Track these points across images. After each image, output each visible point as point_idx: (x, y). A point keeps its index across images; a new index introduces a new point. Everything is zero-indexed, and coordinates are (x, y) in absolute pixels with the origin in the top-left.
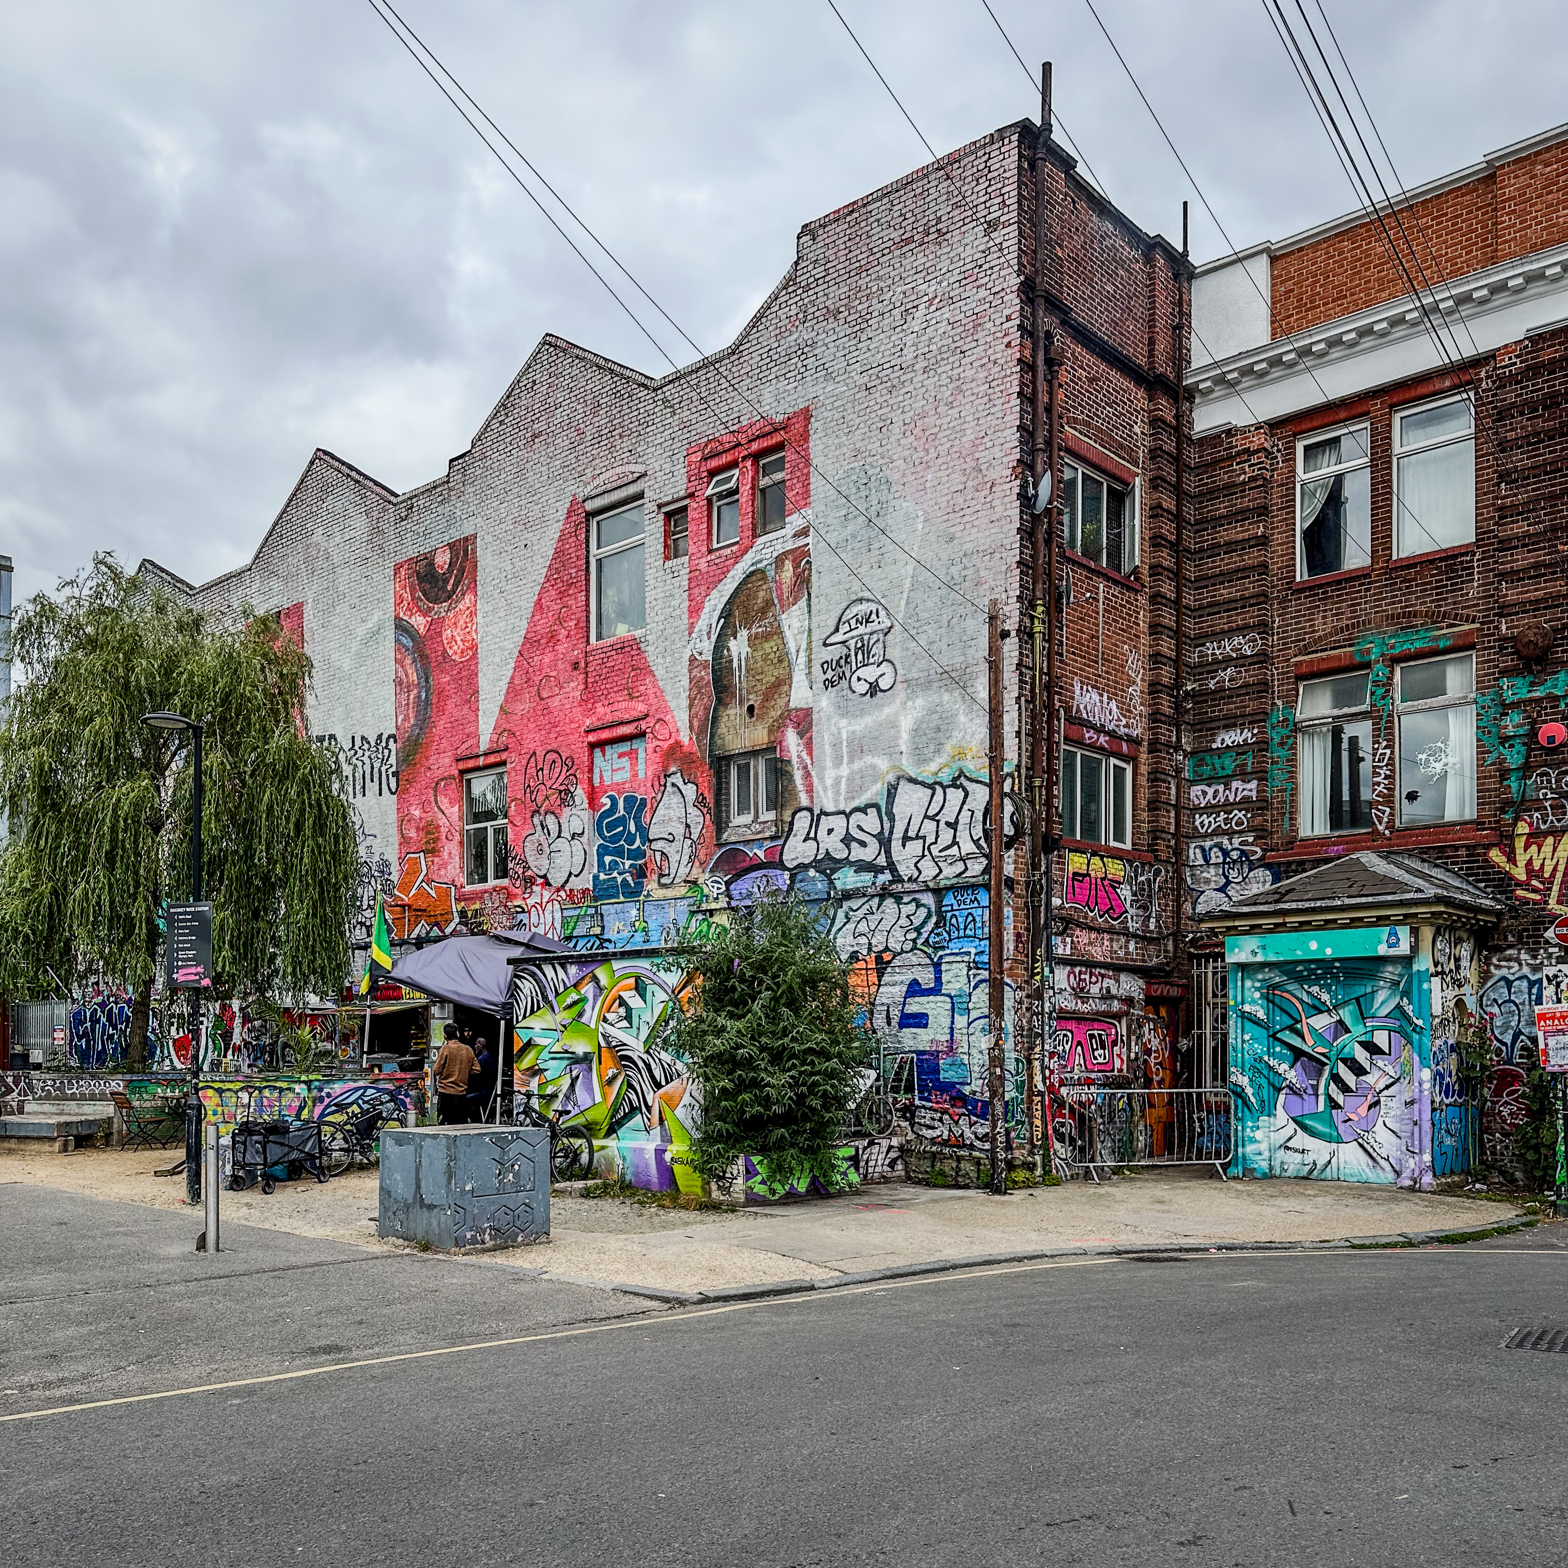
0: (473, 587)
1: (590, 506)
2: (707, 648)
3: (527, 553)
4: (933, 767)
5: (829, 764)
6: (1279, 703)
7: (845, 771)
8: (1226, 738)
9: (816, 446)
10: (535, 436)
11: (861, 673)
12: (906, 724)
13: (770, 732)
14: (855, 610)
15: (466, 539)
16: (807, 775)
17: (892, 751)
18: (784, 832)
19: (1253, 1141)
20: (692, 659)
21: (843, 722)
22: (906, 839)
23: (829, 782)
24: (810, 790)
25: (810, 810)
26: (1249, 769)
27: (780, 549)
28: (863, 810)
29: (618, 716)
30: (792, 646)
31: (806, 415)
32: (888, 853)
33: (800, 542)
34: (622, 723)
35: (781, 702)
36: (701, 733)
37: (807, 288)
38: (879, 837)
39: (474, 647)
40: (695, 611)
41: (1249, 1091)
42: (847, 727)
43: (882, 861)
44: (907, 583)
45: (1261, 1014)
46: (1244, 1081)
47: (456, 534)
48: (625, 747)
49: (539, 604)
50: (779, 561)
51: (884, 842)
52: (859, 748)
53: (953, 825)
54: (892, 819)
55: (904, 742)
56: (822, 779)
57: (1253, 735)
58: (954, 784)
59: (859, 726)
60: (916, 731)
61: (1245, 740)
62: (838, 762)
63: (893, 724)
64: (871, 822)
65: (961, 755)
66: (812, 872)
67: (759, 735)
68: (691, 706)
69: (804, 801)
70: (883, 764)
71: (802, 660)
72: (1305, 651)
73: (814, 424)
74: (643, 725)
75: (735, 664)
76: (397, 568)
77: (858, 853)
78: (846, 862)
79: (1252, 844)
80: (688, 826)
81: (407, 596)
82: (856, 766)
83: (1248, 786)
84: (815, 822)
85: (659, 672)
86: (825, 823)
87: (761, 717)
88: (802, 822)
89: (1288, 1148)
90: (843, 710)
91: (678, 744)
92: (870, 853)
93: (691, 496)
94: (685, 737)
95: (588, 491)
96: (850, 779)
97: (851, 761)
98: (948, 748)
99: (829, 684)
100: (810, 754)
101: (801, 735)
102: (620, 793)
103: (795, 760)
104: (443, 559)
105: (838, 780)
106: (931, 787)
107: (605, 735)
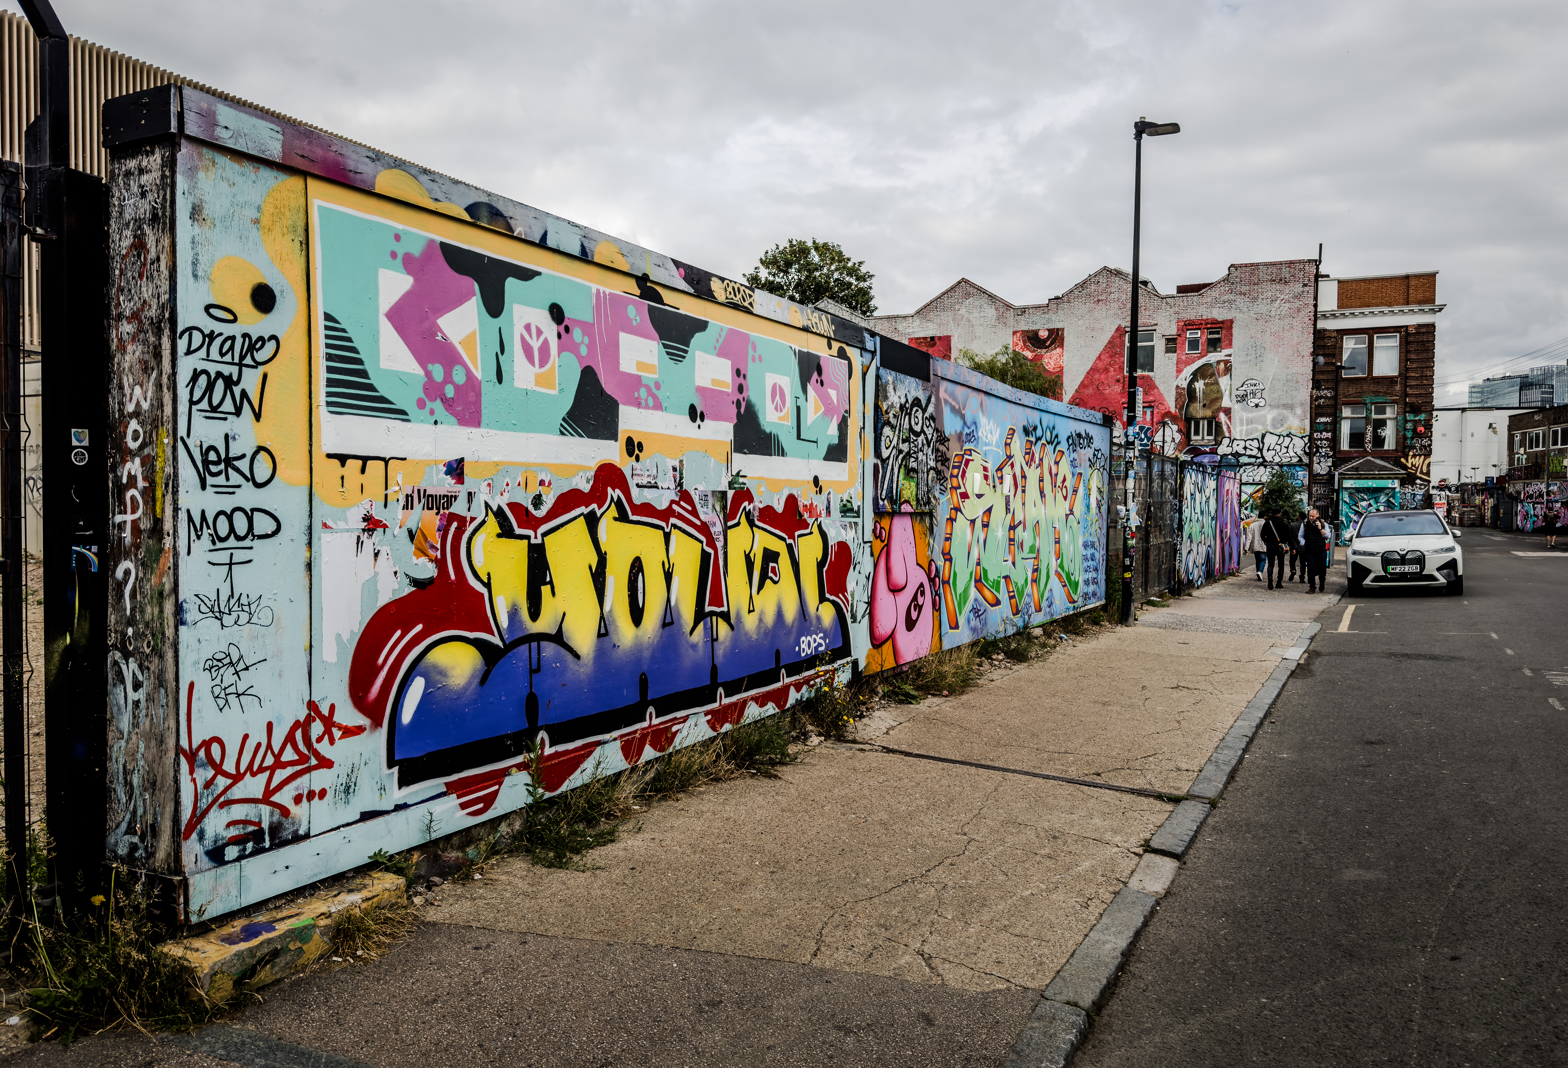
0: (1062, 346)
1: (1127, 329)
2: (1185, 385)
3: (1094, 340)
4: (1280, 430)
5: (1238, 424)
7: (1245, 428)
9: (1235, 331)
10: (1099, 300)
11: (1252, 400)
12: (1269, 417)
13: (1213, 412)
14: (1250, 382)
15: (1058, 329)
16: (1229, 428)
17: (1264, 424)
18: (1218, 443)
20: (1177, 387)
21: (1244, 414)
22: (1268, 450)
23: (1238, 431)
24: (1230, 432)
25: (1230, 438)
27: (1219, 359)
28: (1252, 440)
30: (1223, 388)
31: (1231, 321)
32: (1262, 453)
33: (1228, 358)
35: (1218, 404)
36: (1181, 409)
37: (1232, 284)
38: (1258, 448)
39: (1061, 367)
40: (1179, 371)
42: (1246, 415)
43: (1259, 455)
44: (1271, 378)
47: (1051, 326)
49: (1099, 358)
50: (1218, 362)
51: (1260, 450)
52: (1250, 422)
53: (1287, 448)
54: (1263, 443)
55: (1269, 422)
56: (1235, 429)
57: (1330, 420)
58: (1288, 436)
59: (1251, 415)
60: (1273, 419)
62: (1242, 425)
63: (1265, 416)
64: (1255, 444)
65: (1290, 428)
66: (1230, 457)
67: (1208, 413)
68: (1176, 401)
69: (1227, 435)
70: (1260, 427)
71: (1227, 393)
73: (1234, 325)
74: (1153, 405)
75: (1197, 390)
76: (1015, 333)
77: (1248, 452)
78: (1244, 455)
80: (1173, 438)
81: (1021, 344)
82: (1249, 427)
83: (1328, 434)
84: (1232, 441)
85: (1161, 388)
86: (1235, 443)
87: (1209, 408)
88: (1226, 441)
90: (1245, 410)
91: (1169, 412)
92: (1255, 452)
93: (1179, 336)
94: (1173, 410)
96: (1247, 431)
97: (1247, 425)
98: (1286, 426)
99: (1237, 402)
100: (1230, 420)
101: (1226, 415)
103: (1223, 423)
104: (1044, 334)
105: (1242, 431)
106: (1279, 436)
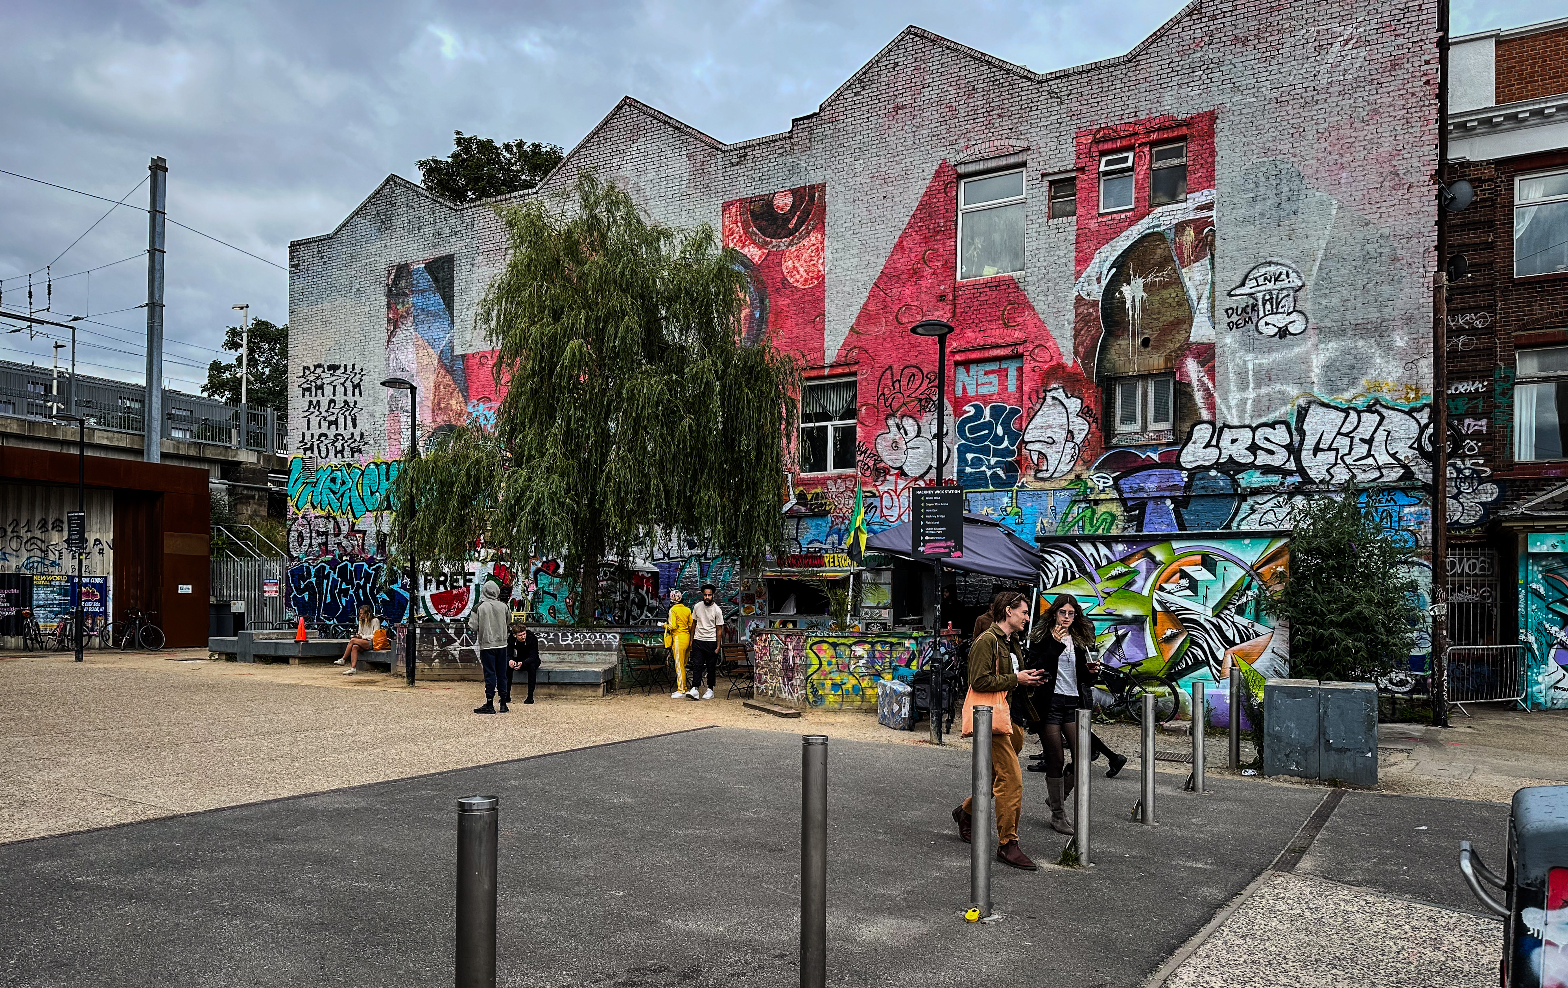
0: (820, 226)
1: (961, 170)
2: (1096, 292)
3: (888, 203)
4: (1347, 395)
5: (1233, 386)
6: (1501, 364)
7: (1251, 394)
8: (1460, 387)
9: (1222, 142)
10: (897, 108)
11: (1269, 319)
12: (1318, 361)
13: (1168, 359)
14: (1263, 271)
15: (812, 187)
16: (1209, 397)
17: (1302, 381)
18: (1183, 439)
19: (1538, 683)
20: (1079, 299)
21: (1249, 357)
22: (1317, 450)
23: (1233, 403)
24: (1212, 407)
25: (1212, 423)
26: (1480, 411)
27: (1180, 218)
28: (1272, 425)
29: (991, 340)
30: (1193, 294)
31: (1212, 117)
32: (1298, 461)
33: (1204, 214)
34: (997, 347)
35: (1181, 337)
36: (1088, 357)
37: (1214, 18)
38: (1289, 447)
39: (821, 278)
40: (1083, 260)
41: (1535, 646)
42: (1252, 361)
43: (1292, 466)
44: (1320, 254)
45: (1542, 591)
46: (1532, 639)
47: (799, 182)
48: (994, 366)
49: (899, 246)
50: (1180, 228)
51: (1294, 451)
52: (1265, 377)
53: (1370, 442)
54: (1302, 433)
55: (1316, 374)
56: (1225, 400)
57: (1484, 386)
58: (1370, 409)
59: (1266, 360)
60: (1329, 367)
61: (1477, 390)
62: (1243, 386)
63: (1305, 360)
64: (1280, 435)
65: (1378, 387)
66: (1213, 473)
67: (1156, 361)
68: (1076, 336)
69: (1205, 415)
70: (1293, 391)
71: (1204, 305)
72: (1524, 328)
73: (1219, 124)
74: (1020, 349)
75: (1128, 305)
76: (726, 207)
77: (1262, 459)
78: (1252, 466)
79: (1482, 465)
80: (1070, 432)
81: (739, 229)
82: (1263, 391)
83: (1480, 423)
84: (1218, 431)
85: (1040, 307)
86: (1227, 435)
87: (1157, 348)
88: (1202, 433)
89: (1557, 688)
90: (1249, 347)
91: (1061, 367)
92: (1279, 458)
93: (1081, 170)
94: (1068, 360)
95: (961, 157)
96: (1257, 401)
97: (1258, 386)
98: (1363, 381)
99: (1231, 326)
100: (1212, 378)
101: (1202, 364)
102: (986, 403)
103: (1195, 383)
104: (784, 202)
105: (1244, 401)
106: (1346, 411)
107: (974, 356)
